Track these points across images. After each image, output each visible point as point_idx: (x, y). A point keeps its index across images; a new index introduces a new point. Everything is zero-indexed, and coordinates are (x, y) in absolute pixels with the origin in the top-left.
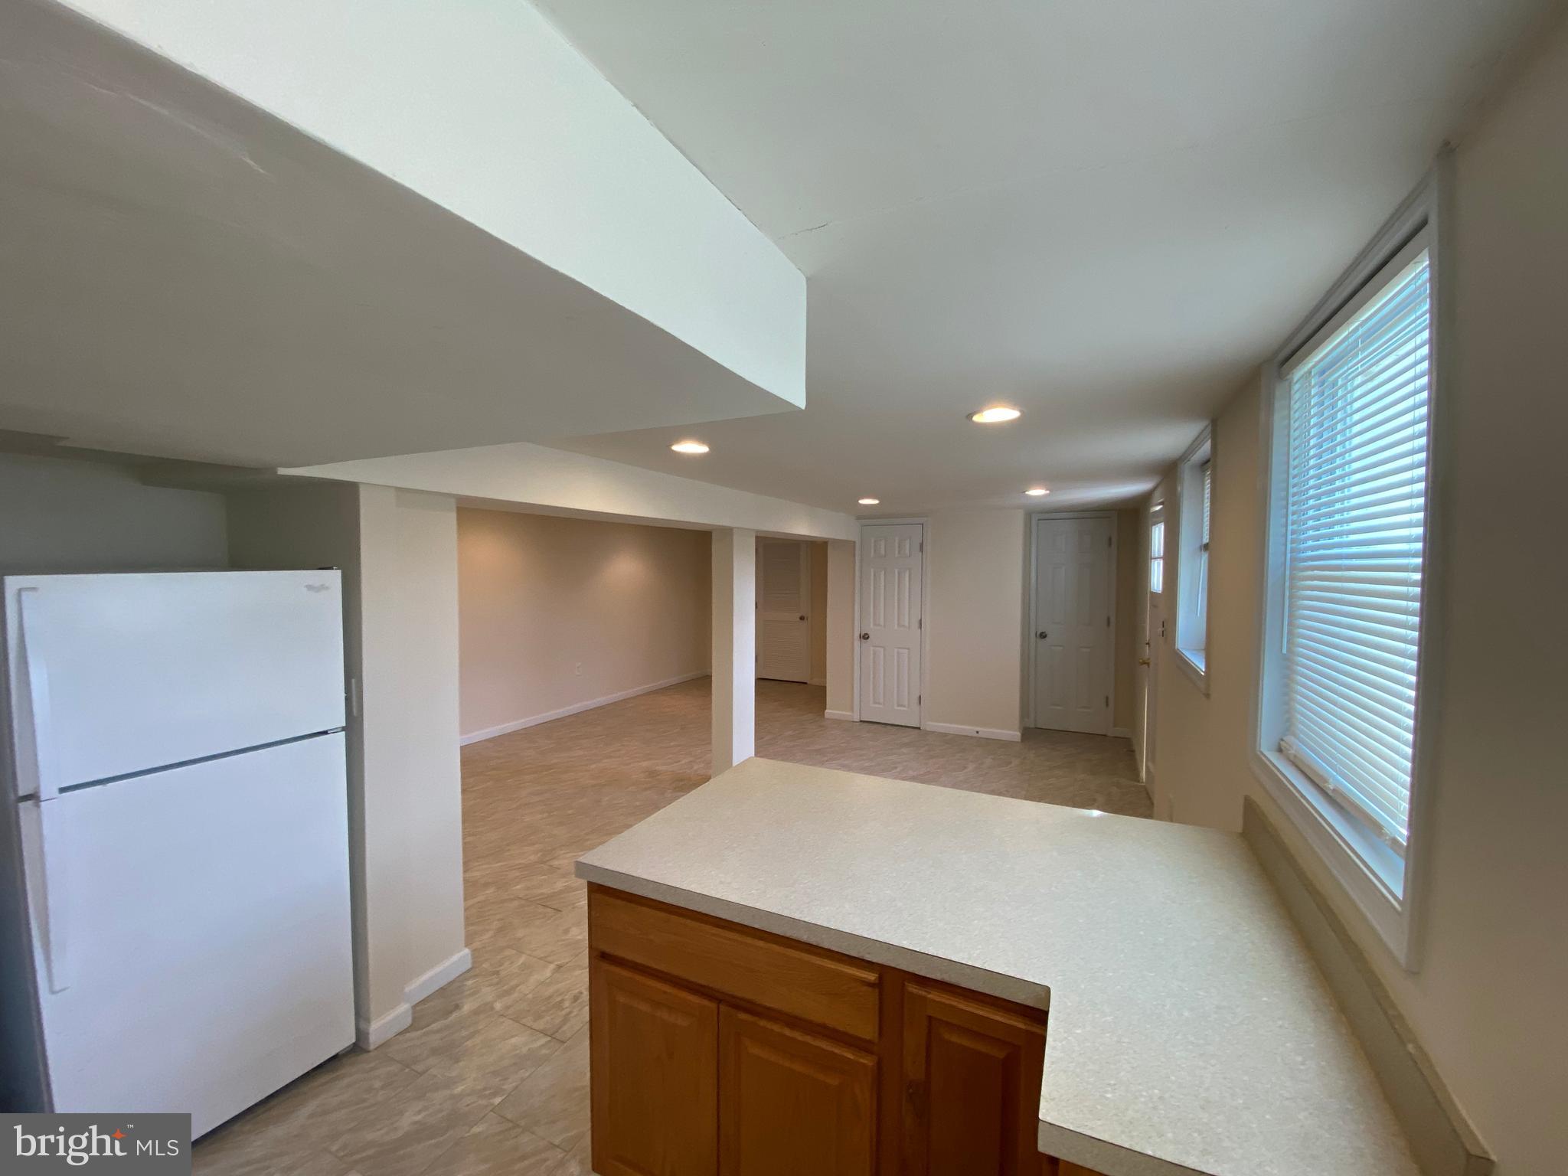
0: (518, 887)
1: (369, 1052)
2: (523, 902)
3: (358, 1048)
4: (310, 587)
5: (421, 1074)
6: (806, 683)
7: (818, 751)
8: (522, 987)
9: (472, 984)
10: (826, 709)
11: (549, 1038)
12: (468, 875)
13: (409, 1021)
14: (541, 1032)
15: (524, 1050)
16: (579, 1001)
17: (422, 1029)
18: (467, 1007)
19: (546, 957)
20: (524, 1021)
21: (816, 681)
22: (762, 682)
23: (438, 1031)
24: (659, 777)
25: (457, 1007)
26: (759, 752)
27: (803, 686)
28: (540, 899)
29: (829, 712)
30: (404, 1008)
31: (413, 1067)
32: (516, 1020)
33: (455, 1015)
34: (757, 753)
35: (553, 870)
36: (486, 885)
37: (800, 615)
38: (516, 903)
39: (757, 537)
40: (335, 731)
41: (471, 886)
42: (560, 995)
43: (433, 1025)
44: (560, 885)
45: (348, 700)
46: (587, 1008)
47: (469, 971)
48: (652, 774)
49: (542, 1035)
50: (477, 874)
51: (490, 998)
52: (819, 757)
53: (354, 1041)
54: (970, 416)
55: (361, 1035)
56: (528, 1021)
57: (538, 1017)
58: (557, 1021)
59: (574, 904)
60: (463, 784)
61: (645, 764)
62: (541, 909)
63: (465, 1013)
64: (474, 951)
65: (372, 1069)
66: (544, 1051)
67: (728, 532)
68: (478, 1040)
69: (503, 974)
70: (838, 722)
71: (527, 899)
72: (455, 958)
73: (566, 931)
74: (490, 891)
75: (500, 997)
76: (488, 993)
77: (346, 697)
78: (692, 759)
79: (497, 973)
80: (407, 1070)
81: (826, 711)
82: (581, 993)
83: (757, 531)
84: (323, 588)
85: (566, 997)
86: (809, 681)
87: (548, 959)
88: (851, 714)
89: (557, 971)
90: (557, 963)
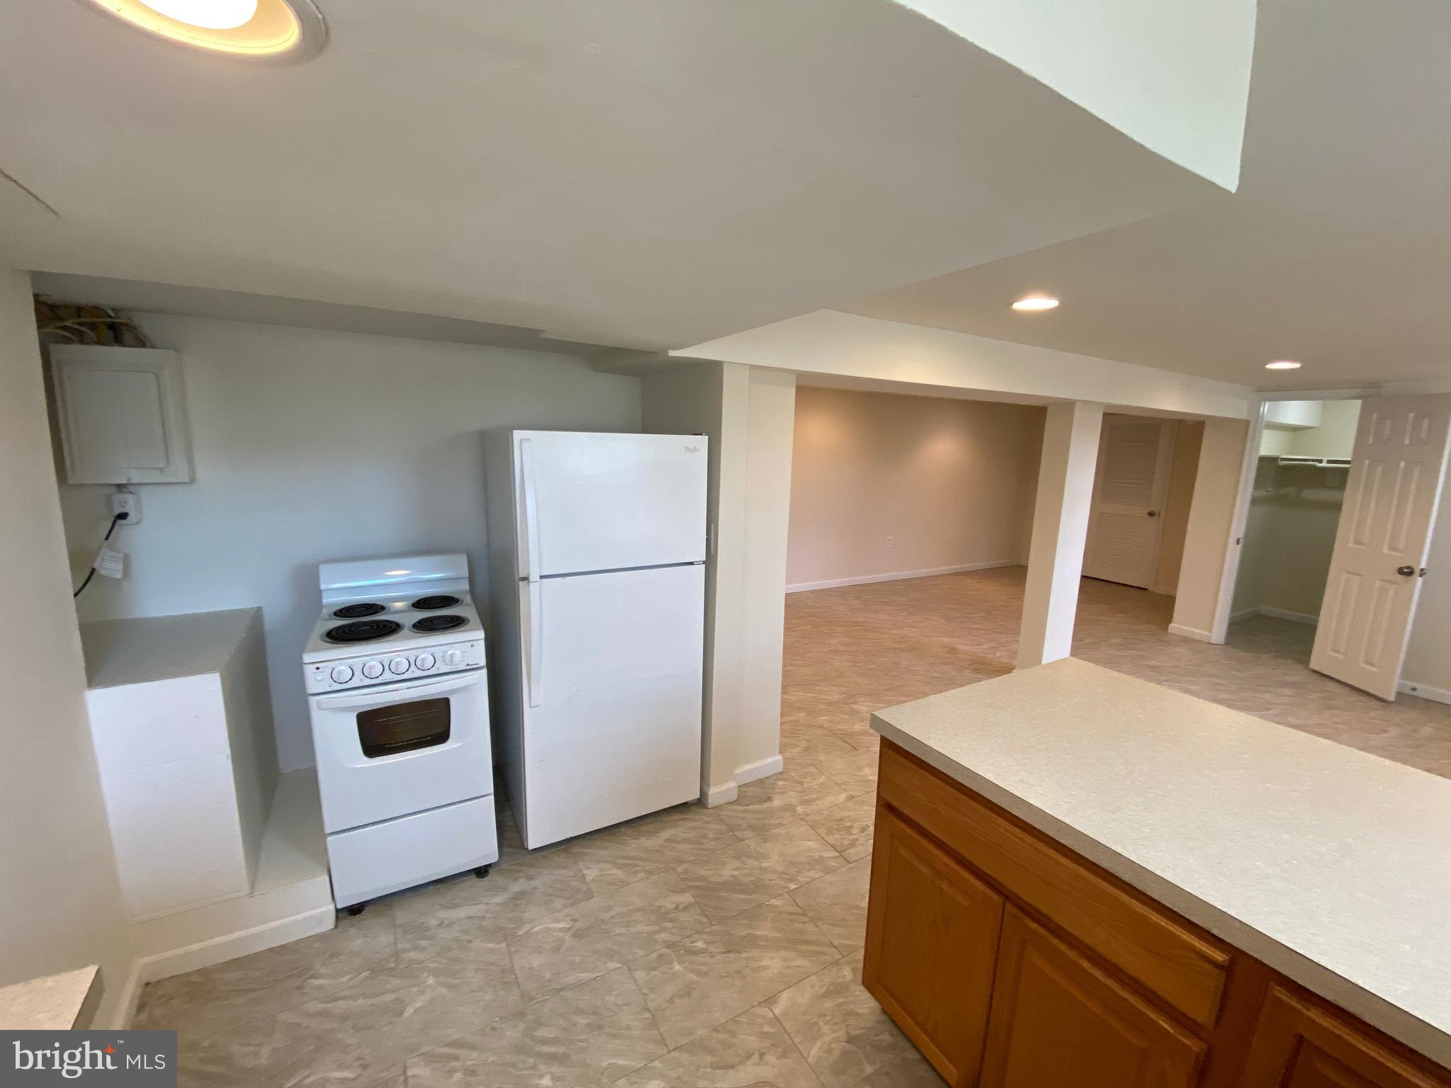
0: (824, 718)
1: (707, 808)
2: (828, 732)
3: (700, 802)
4: (687, 449)
5: (741, 840)
6: (1144, 589)
7: (1153, 668)
8: (820, 802)
9: (783, 785)
10: (1171, 622)
11: (838, 854)
12: (787, 696)
13: (734, 797)
14: (831, 845)
15: (817, 855)
16: (865, 833)
17: (744, 806)
18: (777, 802)
19: (841, 784)
20: (819, 831)
21: (1161, 589)
22: (1086, 579)
23: (754, 812)
24: (958, 655)
25: (769, 799)
26: (1075, 651)
27: (1143, 592)
28: (840, 734)
29: (1174, 627)
30: (732, 784)
31: (736, 833)
32: (812, 827)
33: (766, 805)
34: (1073, 653)
35: (854, 713)
36: (800, 709)
37: (1148, 509)
38: (821, 731)
39: (1105, 414)
40: (698, 563)
41: (787, 707)
42: (851, 821)
43: (751, 806)
44: (858, 727)
45: (708, 540)
46: (872, 841)
47: (781, 773)
48: (952, 651)
49: (832, 848)
50: (793, 698)
51: (794, 801)
52: (1157, 674)
53: (699, 797)
55: (703, 793)
56: (822, 832)
57: (830, 833)
58: (846, 842)
59: (869, 747)
60: (786, 623)
61: (946, 640)
62: (840, 743)
63: (775, 806)
64: (785, 759)
65: (708, 823)
66: (832, 863)
67: (1068, 406)
68: (782, 831)
69: (805, 785)
70: (1186, 640)
71: (830, 730)
72: (771, 760)
73: (860, 769)
74: (801, 715)
75: (803, 803)
76: (793, 797)
77: (707, 538)
78: (996, 645)
79: (801, 783)
80: (731, 833)
81: (1171, 625)
82: (868, 827)
83: (1107, 406)
84: (695, 450)
85: (855, 825)
86: (1151, 588)
87: (843, 787)
88: (1209, 634)
89: (849, 800)
90: (850, 793)
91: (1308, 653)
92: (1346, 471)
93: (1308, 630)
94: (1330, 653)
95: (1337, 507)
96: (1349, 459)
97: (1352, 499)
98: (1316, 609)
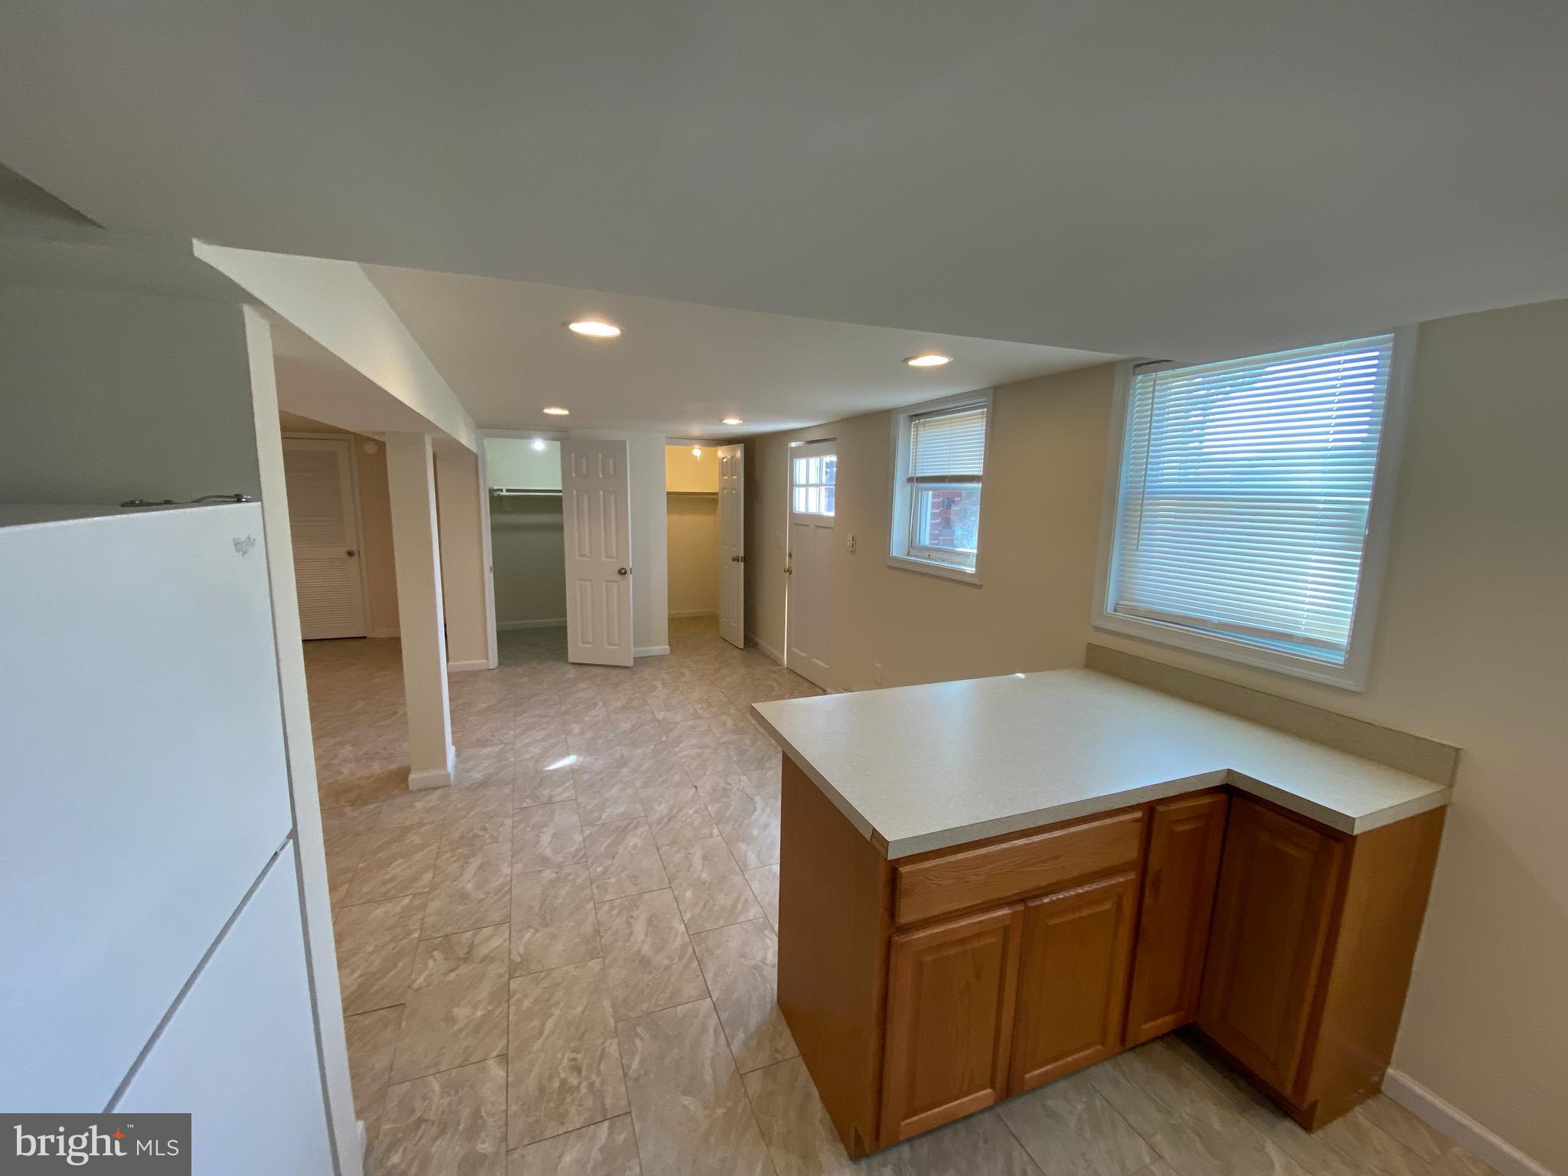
6: (365, 637)
8: (488, 1109)
14: (587, 1126)
15: (596, 1155)
19: (467, 1060)
20: (550, 1133)
21: (382, 633)
22: (311, 644)
27: (363, 641)
37: (346, 549)
42: (551, 1078)
49: (592, 1128)
51: (460, 1150)
54: (907, 360)
56: (552, 1129)
57: (560, 1118)
66: (620, 1139)
67: (416, 438)
73: (450, 1019)
84: (248, 546)
85: (563, 1075)
86: (369, 635)
87: (473, 1060)
88: (485, 661)
89: (507, 1063)
90: (494, 1054)
91: (566, 652)
92: (560, 498)
93: (562, 630)
94: (581, 645)
95: (559, 528)
96: (561, 489)
97: (569, 519)
98: (563, 612)
